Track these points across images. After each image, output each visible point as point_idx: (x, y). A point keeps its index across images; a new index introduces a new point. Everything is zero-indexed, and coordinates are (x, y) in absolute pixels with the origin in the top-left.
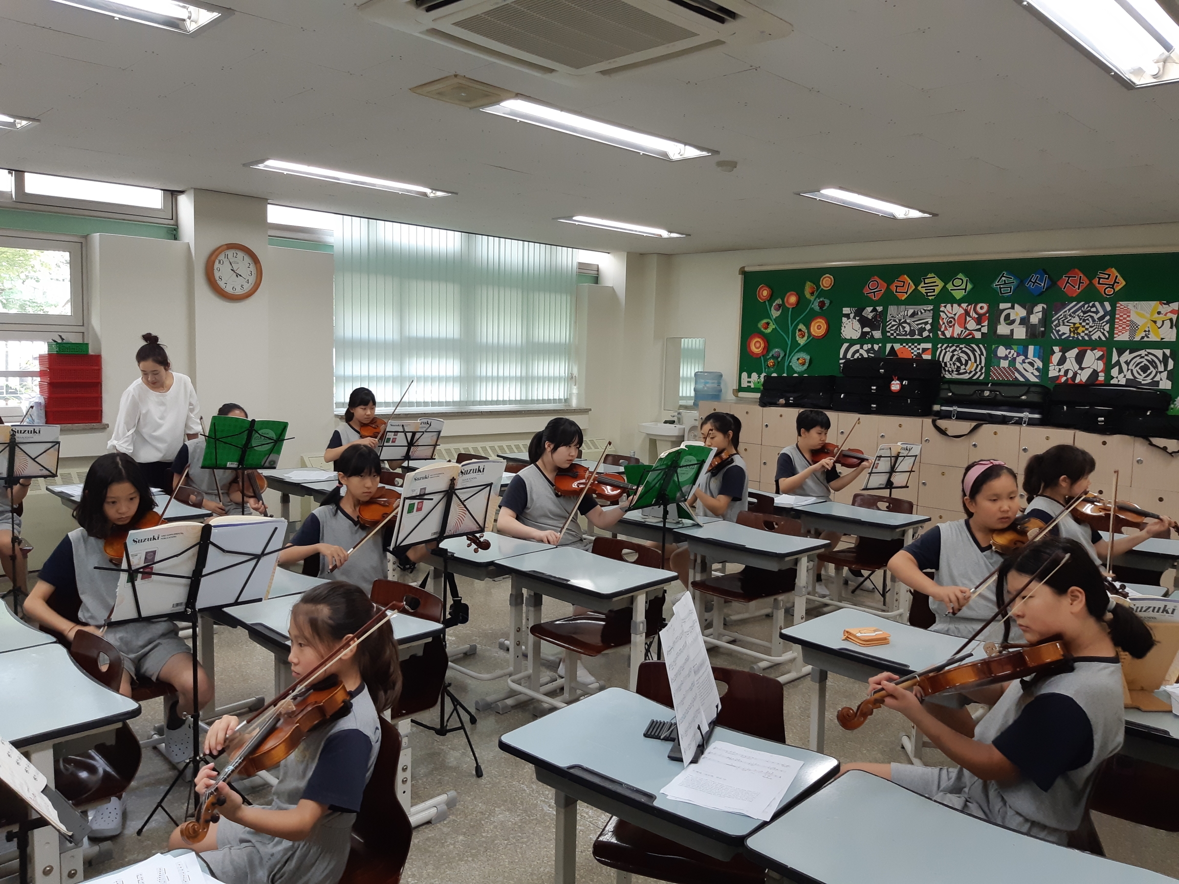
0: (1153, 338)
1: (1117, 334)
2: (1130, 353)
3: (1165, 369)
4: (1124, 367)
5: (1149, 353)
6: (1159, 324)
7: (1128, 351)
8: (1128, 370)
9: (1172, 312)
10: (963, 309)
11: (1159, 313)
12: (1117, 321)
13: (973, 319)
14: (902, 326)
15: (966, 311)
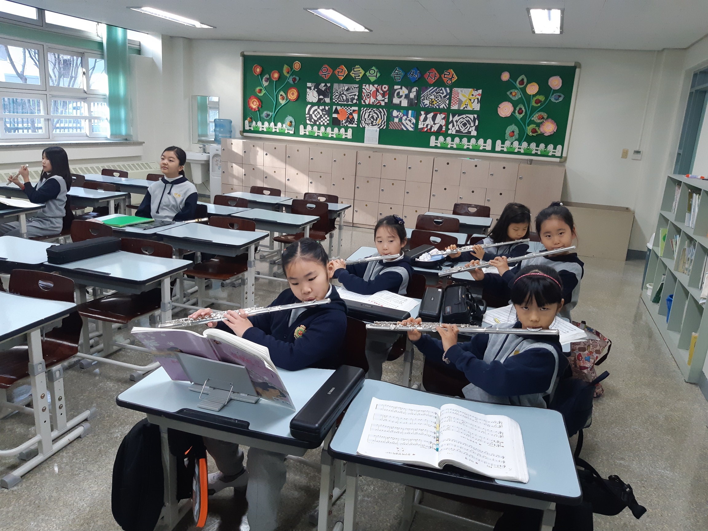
0: (469, 108)
1: (452, 105)
3: (474, 125)
4: (455, 123)
5: (467, 117)
6: (472, 101)
7: (457, 115)
8: (457, 125)
9: (478, 95)
10: (375, 88)
11: (473, 95)
12: (452, 98)
13: (381, 94)
14: (342, 96)
15: (377, 89)
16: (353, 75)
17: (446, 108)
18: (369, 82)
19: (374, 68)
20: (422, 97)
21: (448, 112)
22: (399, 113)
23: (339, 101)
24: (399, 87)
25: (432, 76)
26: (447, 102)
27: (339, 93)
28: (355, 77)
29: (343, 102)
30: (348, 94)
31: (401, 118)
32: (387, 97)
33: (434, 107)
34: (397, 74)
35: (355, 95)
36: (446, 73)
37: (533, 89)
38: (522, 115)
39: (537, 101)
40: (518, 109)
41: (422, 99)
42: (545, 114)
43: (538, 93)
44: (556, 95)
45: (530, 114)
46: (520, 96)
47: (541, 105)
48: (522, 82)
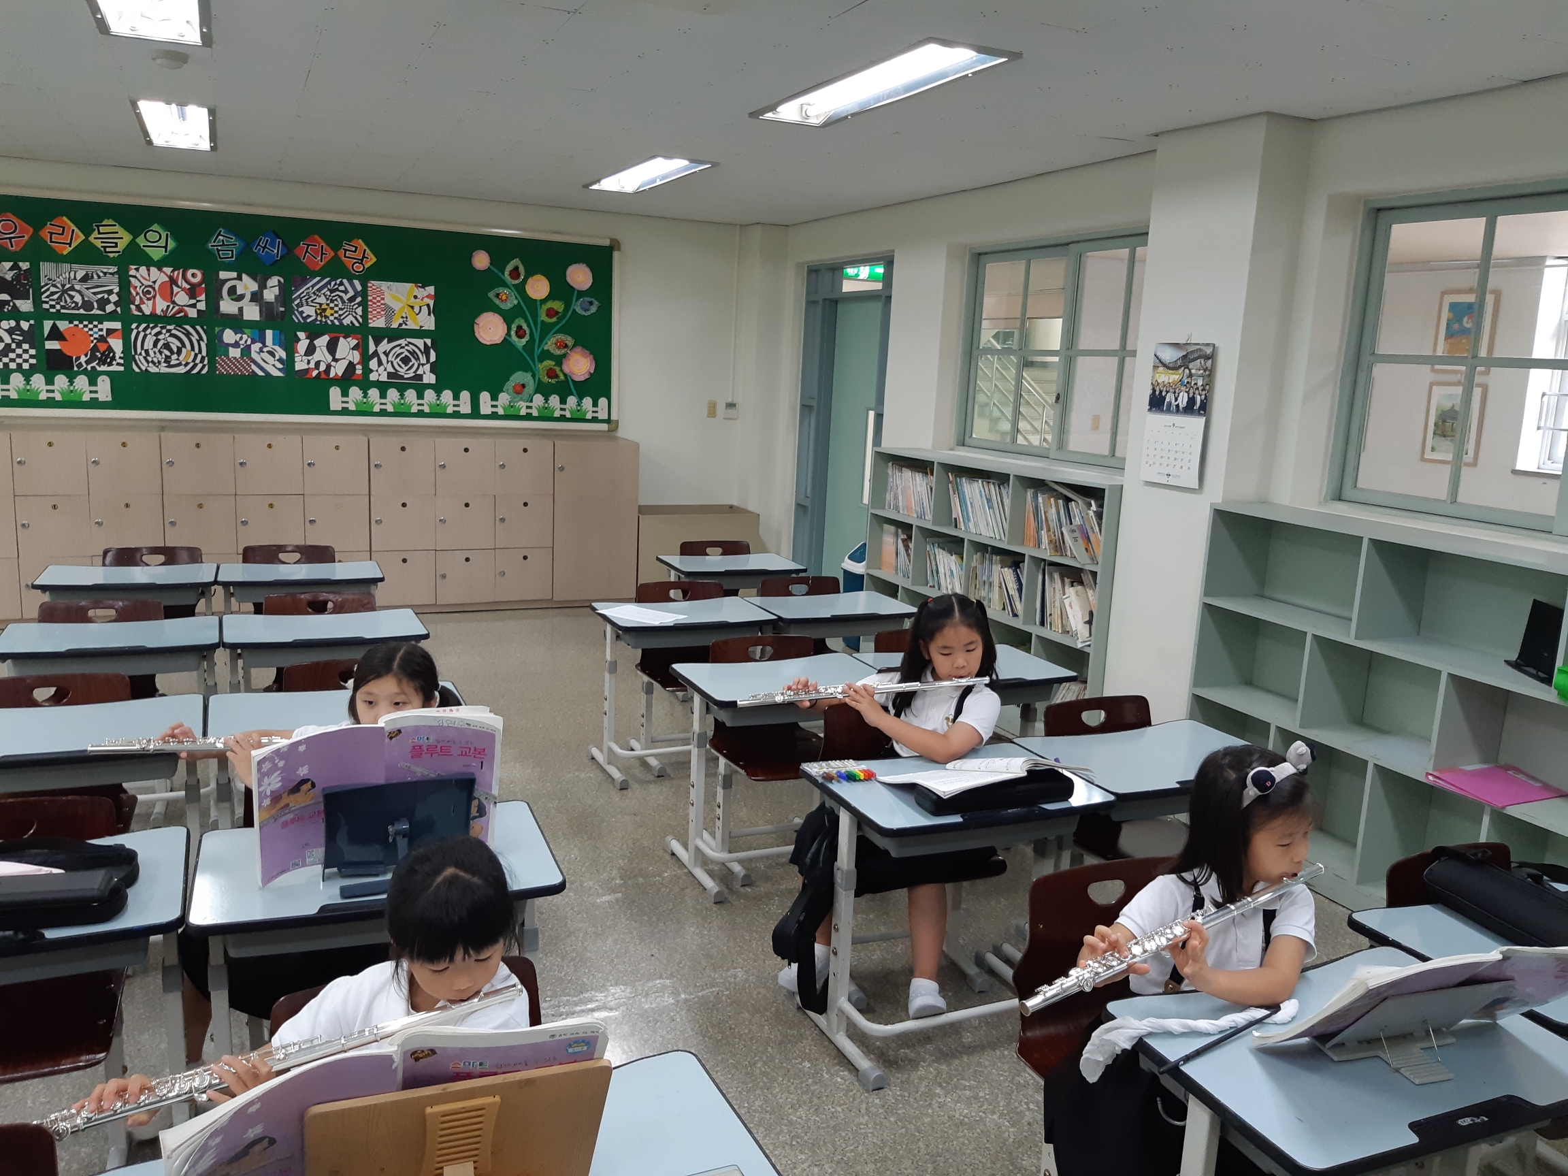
0: (411, 325)
1: (371, 319)
2: (388, 342)
3: (428, 361)
4: (383, 358)
5: (410, 343)
6: (417, 309)
7: (386, 340)
8: (388, 362)
9: (429, 297)
10: (167, 275)
11: (416, 297)
12: (370, 303)
13: (183, 289)
14: (69, 295)
15: (171, 278)
16: (98, 244)
17: (357, 324)
18: (149, 262)
19: (155, 227)
20: (296, 299)
21: (363, 333)
22: (239, 335)
23: (63, 307)
24: (234, 274)
25: (315, 253)
26: (359, 311)
27: (59, 285)
28: (105, 247)
29: (73, 309)
30: (87, 289)
31: (249, 347)
32: (203, 297)
33: (330, 323)
34: (223, 243)
35: (110, 292)
36: (347, 247)
37: (538, 288)
38: (524, 341)
39: (552, 312)
40: (514, 327)
41: (296, 302)
42: (569, 338)
43: (550, 297)
44: (584, 301)
45: (540, 336)
46: (515, 302)
47: (560, 320)
48: (515, 273)
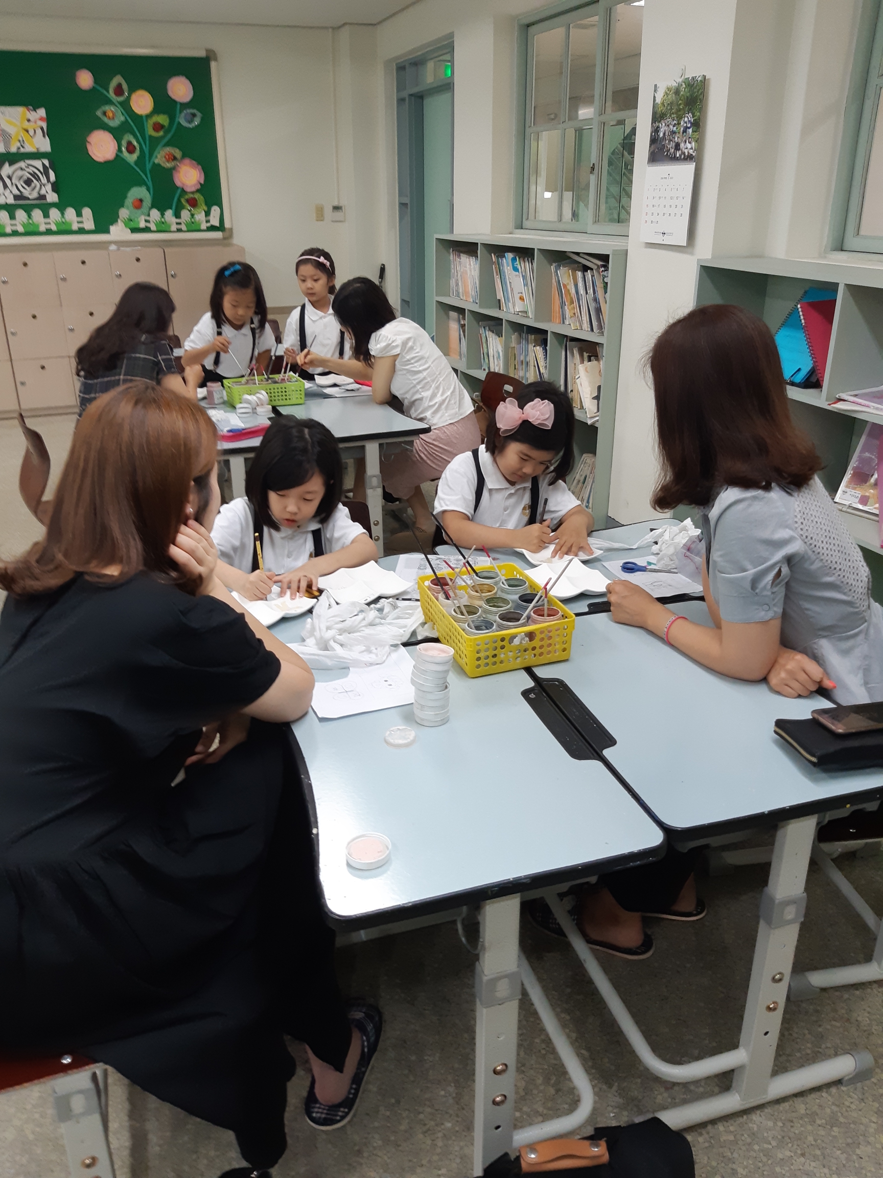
0: (29, 148)
2: (10, 165)
3: (48, 180)
4: (7, 181)
5: (28, 165)
6: (32, 132)
7: (7, 165)
8: (12, 184)
9: (41, 119)
11: (29, 120)
37: (142, 103)
38: (135, 156)
39: (158, 127)
40: (124, 143)
42: (177, 151)
43: (156, 110)
44: (186, 115)
45: (149, 152)
46: (122, 119)
47: (166, 133)
48: (119, 91)
